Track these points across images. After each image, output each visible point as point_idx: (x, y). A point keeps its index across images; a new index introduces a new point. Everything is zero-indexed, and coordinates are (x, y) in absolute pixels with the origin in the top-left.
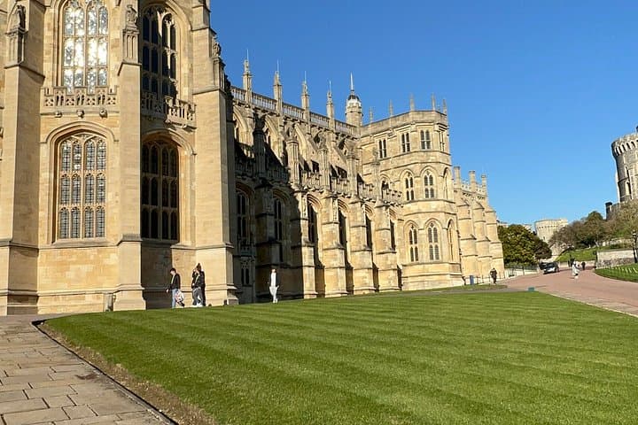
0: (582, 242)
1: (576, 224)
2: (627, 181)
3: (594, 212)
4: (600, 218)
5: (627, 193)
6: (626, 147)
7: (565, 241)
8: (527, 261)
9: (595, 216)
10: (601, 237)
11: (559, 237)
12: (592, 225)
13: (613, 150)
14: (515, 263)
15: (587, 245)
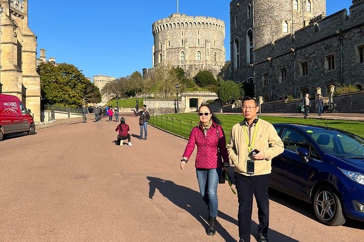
0: (126, 93)
1: (122, 79)
2: (160, 53)
3: (136, 72)
4: (140, 76)
5: (159, 62)
6: (162, 27)
7: (113, 92)
8: (74, 103)
9: (136, 74)
10: (140, 90)
11: (109, 87)
12: (135, 81)
13: (153, 28)
14: (62, 105)
15: (129, 96)
